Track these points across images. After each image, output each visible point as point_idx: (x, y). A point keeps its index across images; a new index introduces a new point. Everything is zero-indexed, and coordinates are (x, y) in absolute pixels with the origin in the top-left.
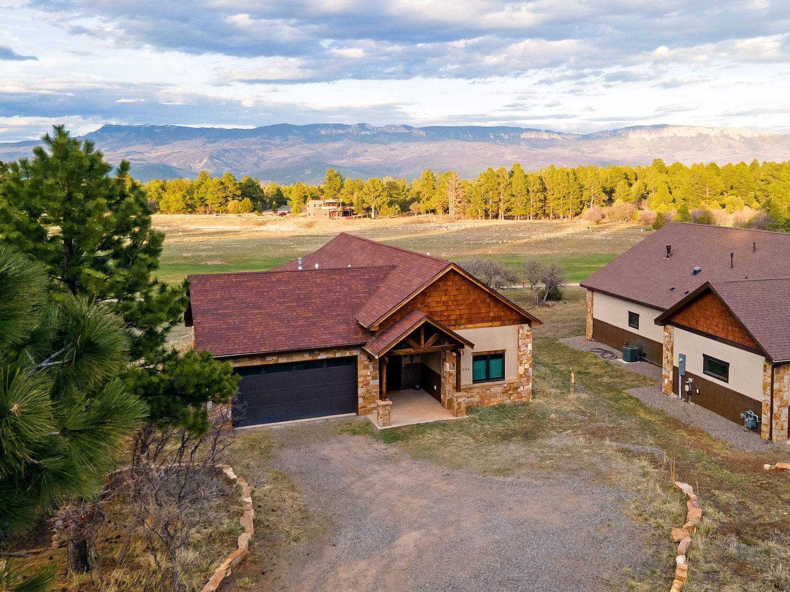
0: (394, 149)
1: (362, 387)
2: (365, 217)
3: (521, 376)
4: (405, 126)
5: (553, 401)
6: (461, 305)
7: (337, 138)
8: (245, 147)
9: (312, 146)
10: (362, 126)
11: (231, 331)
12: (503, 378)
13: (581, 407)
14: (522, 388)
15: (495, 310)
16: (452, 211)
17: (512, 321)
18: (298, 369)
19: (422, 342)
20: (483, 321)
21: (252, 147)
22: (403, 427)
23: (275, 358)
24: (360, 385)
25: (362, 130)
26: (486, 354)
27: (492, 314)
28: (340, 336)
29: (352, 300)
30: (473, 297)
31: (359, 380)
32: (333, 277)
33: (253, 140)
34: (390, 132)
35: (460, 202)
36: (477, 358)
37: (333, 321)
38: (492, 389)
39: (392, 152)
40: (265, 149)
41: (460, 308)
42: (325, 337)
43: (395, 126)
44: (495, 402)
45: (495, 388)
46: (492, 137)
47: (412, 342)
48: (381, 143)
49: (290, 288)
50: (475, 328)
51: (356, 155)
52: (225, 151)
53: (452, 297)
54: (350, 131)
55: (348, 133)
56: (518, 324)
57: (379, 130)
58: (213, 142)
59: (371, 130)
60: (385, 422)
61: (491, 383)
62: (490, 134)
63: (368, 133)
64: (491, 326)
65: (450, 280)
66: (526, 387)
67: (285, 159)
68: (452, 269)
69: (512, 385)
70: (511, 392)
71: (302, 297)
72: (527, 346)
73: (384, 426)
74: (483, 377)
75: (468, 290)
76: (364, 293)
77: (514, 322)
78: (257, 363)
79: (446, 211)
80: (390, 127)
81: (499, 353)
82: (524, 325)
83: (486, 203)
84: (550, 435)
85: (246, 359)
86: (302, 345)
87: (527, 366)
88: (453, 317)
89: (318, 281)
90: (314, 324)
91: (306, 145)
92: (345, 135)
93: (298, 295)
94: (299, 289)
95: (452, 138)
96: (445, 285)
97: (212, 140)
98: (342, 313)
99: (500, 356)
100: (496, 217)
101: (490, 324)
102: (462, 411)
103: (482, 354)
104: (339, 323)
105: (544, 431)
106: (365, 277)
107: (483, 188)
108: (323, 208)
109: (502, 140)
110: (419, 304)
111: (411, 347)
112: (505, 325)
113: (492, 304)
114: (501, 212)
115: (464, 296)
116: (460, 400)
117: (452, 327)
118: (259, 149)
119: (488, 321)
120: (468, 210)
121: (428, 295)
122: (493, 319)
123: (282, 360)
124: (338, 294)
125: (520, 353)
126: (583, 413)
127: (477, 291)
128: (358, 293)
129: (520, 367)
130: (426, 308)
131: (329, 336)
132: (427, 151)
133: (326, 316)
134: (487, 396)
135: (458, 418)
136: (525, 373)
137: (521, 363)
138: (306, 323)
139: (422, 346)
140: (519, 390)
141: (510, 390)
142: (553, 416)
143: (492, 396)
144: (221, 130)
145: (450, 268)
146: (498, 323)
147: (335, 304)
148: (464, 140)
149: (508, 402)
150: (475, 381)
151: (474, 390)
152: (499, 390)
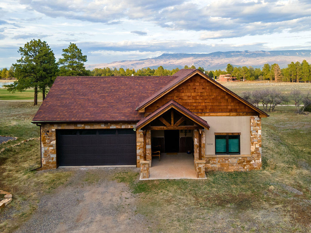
0: (258, 59)
1: (139, 149)
2: (241, 81)
3: (253, 153)
4: (263, 51)
5: (279, 173)
6: (206, 99)
7: (237, 56)
8: (205, 60)
9: (228, 59)
10: (246, 52)
11: (61, 107)
12: (239, 153)
13: (300, 182)
14: (253, 162)
15: (232, 104)
16: (276, 79)
17: (245, 113)
18: (100, 134)
19: (172, 122)
20: (222, 112)
21: (208, 60)
22: (156, 180)
23: (83, 125)
24: (138, 148)
25: (246, 53)
26: (225, 134)
27: (229, 107)
28: (124, 115)
29: (142, 94)
30: (215, 94)
31: (137, 144)
32: (137, 81)
33: (208, 57)
34: (257, 53)
35: (279, 75)
36: (218, 137)
37: (125, 105)
38: (229, 160)
39: (257, 60)
40: (212, 60)
41: (206, 101)
42: (115, 115)
43: (258, 51)
44: (232, 169)
45: (233, 160)
46: (298, 54)
47: (164, 122)
48: (253, 57)
49: (109, 86)
50: (217, 116)
51: (244, 62)
52: (199, 61)
53: (199, 94)
54: (242, 53)
55: (241, 54)
56: (250, 115)
57: (253, 52)
58: (196, 58)
59: (249, 53)
60: (144, 175)
61: (229, 156)
62: (297, 53)
63: (249, 54)
64: (229, 116)
65: (198, 82)
66: (256, 161)
67: (219, 63)
68: (197, 74)
69: (245, 159)
70: (245, 163)
71: (113, 90)
72: (257, 132)
73: (143, 178)
74: (223, 150)
75: (211, 90)
76: (152, 90)
77: (247, 114)
78: (72, 127)
79: (274, 79)
80: (257, 51)
81: (235, 134)
82: (255, 117)
83: (290, 76)
84: (262, 206)
85: (65, 125)
86: (98, 119)
87: (257, 146)
88: (200, 107)
89: (127, 83)
90: (112, 106)
91: (226, 58)
92: (240, 55)
93: (111, 90)
94: (114, 86)
95: (281, 55)
96: (194, 85)
97: (195, 57)
98: (132, 101)
99: (237, 137)
100: (296, 81)
101: (228, 114)
102: (202, 174)
103: (222, 135)
104: (128, 107)
105: (258, 201)
106: (157, 82)
107: (290, 70)
108: (225, 77)
109: (302, 55)
110: (175, 97)
111: (164, 125)
112: (240, 115)
113: (230, 100)
114: (298, 80)
115: (208, 93)
116: (200, 166)
117: (199, 114)
118: (210, 60)
119: (226, 112)
120: (283, 79)
121: (181, 91)
122: (231, 111)
123: (88, 127)
124: (136, 90)
125: (252, 136)
126: (300, 187)
127: (218, 90)
128: (148, 90)
129: (252, 146)
130: (180, 100)
131: (117, 115)
132: (271, 60)
133: (121, 103)
134: (226, 164)
135: (198, 179)
136: (256, 151)
137: (252, 143)
138: (107, 106)
139: (172, 125)
140: (251, 162)
141: (244, 162)
142: (272, 187)
143: (230, 165)
144: (198, 54)
145: (196, 73)
146: (234, 114)
147: (131, 96)
148: (286, 55)
149: (243, 170)
150: (217, 153)
151: (216, 159)
152: (235, 161)
